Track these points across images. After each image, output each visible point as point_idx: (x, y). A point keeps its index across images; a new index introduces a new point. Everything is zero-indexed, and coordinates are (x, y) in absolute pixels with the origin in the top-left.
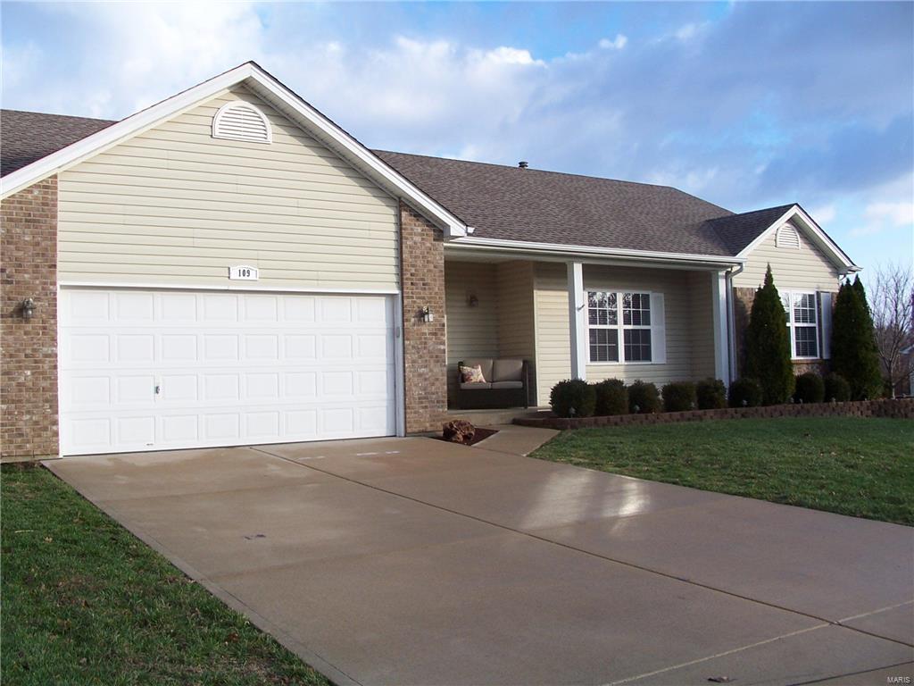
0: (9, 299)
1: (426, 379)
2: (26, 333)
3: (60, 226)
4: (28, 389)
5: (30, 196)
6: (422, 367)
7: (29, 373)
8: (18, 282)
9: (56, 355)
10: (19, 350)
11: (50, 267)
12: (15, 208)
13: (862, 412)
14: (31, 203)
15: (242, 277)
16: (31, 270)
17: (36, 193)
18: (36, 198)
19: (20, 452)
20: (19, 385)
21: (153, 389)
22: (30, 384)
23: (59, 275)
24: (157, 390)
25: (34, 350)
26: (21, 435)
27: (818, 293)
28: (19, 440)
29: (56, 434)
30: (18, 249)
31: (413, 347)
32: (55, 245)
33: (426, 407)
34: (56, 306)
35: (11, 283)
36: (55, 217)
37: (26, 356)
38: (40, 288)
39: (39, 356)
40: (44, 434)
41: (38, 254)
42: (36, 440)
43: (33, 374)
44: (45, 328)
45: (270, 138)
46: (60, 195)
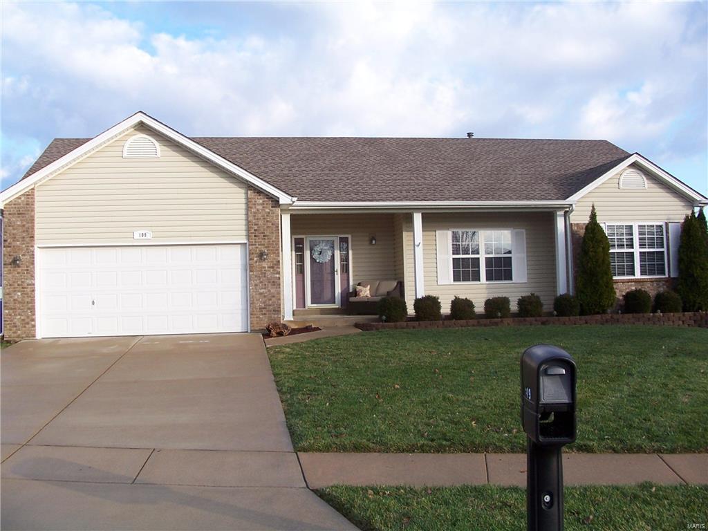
0: (10, 255)
1: (265, 296)
2: (18, 273)
3: (36, 216)
4: (19, 302)
5: (20, 201)
6: (262, 288)
7: (19, 294)
8: (14, 246)
9: (34, 285)
10: (14, 282)
11: (31, 237)
12: (12, 207)
13: (683, 321)
14: (20, 204)
15: (141, 238)
16: (21, 240)
17: (23, 198)
18: (23, 201)
19: (15, 335)
20: (14, 300)
21: (91, 303)
22: (20, 300)
23: (36, 241)
24: (93, 303)
25: (22, 282)
26: (16, 326)
27: (667, 224)
28: (15, 329)
29: (34, 326)
30: (14, 229)
31: (256, 276)
32: (34, 226)
33: (265, 314)
34: (34, 258)
35: (10, 247)
36: (33, 211)
37: (18, 285)
38: (25, 249)
39: (25, 285)
40: (27, 326)
41: (24, 231)
42: (24, 329)
43: (21, 294)
44: (27, 270)
45: (159, 154)
46: (37, 199)
